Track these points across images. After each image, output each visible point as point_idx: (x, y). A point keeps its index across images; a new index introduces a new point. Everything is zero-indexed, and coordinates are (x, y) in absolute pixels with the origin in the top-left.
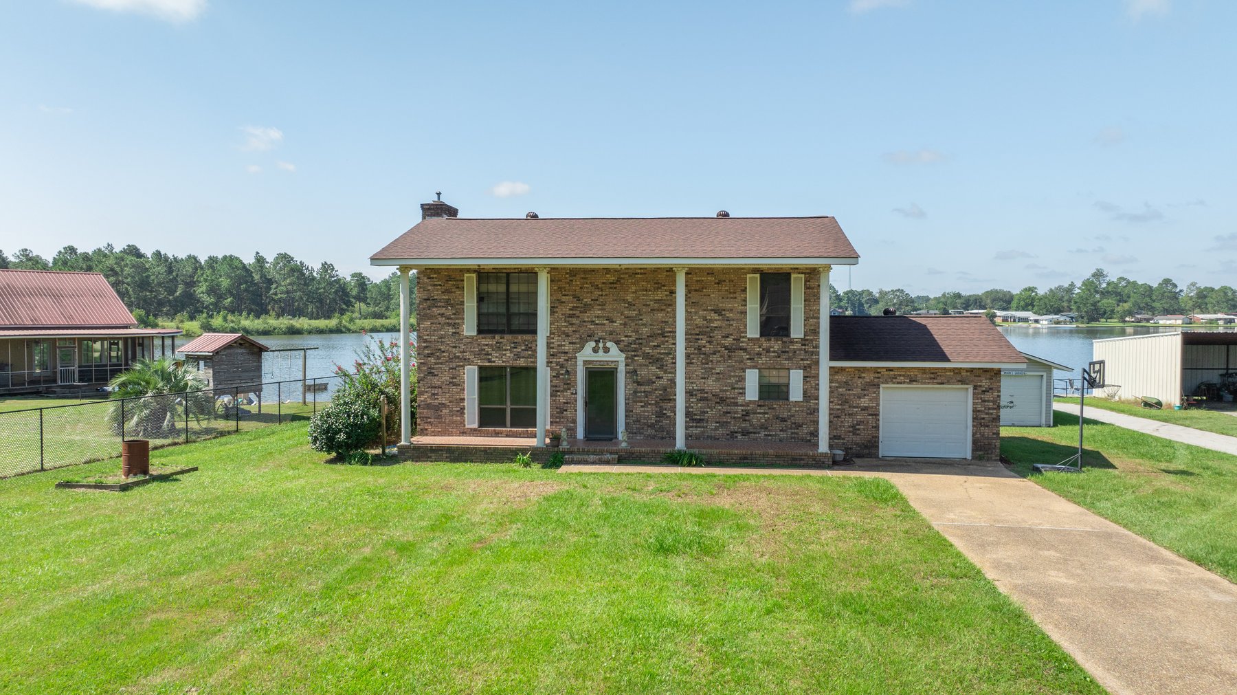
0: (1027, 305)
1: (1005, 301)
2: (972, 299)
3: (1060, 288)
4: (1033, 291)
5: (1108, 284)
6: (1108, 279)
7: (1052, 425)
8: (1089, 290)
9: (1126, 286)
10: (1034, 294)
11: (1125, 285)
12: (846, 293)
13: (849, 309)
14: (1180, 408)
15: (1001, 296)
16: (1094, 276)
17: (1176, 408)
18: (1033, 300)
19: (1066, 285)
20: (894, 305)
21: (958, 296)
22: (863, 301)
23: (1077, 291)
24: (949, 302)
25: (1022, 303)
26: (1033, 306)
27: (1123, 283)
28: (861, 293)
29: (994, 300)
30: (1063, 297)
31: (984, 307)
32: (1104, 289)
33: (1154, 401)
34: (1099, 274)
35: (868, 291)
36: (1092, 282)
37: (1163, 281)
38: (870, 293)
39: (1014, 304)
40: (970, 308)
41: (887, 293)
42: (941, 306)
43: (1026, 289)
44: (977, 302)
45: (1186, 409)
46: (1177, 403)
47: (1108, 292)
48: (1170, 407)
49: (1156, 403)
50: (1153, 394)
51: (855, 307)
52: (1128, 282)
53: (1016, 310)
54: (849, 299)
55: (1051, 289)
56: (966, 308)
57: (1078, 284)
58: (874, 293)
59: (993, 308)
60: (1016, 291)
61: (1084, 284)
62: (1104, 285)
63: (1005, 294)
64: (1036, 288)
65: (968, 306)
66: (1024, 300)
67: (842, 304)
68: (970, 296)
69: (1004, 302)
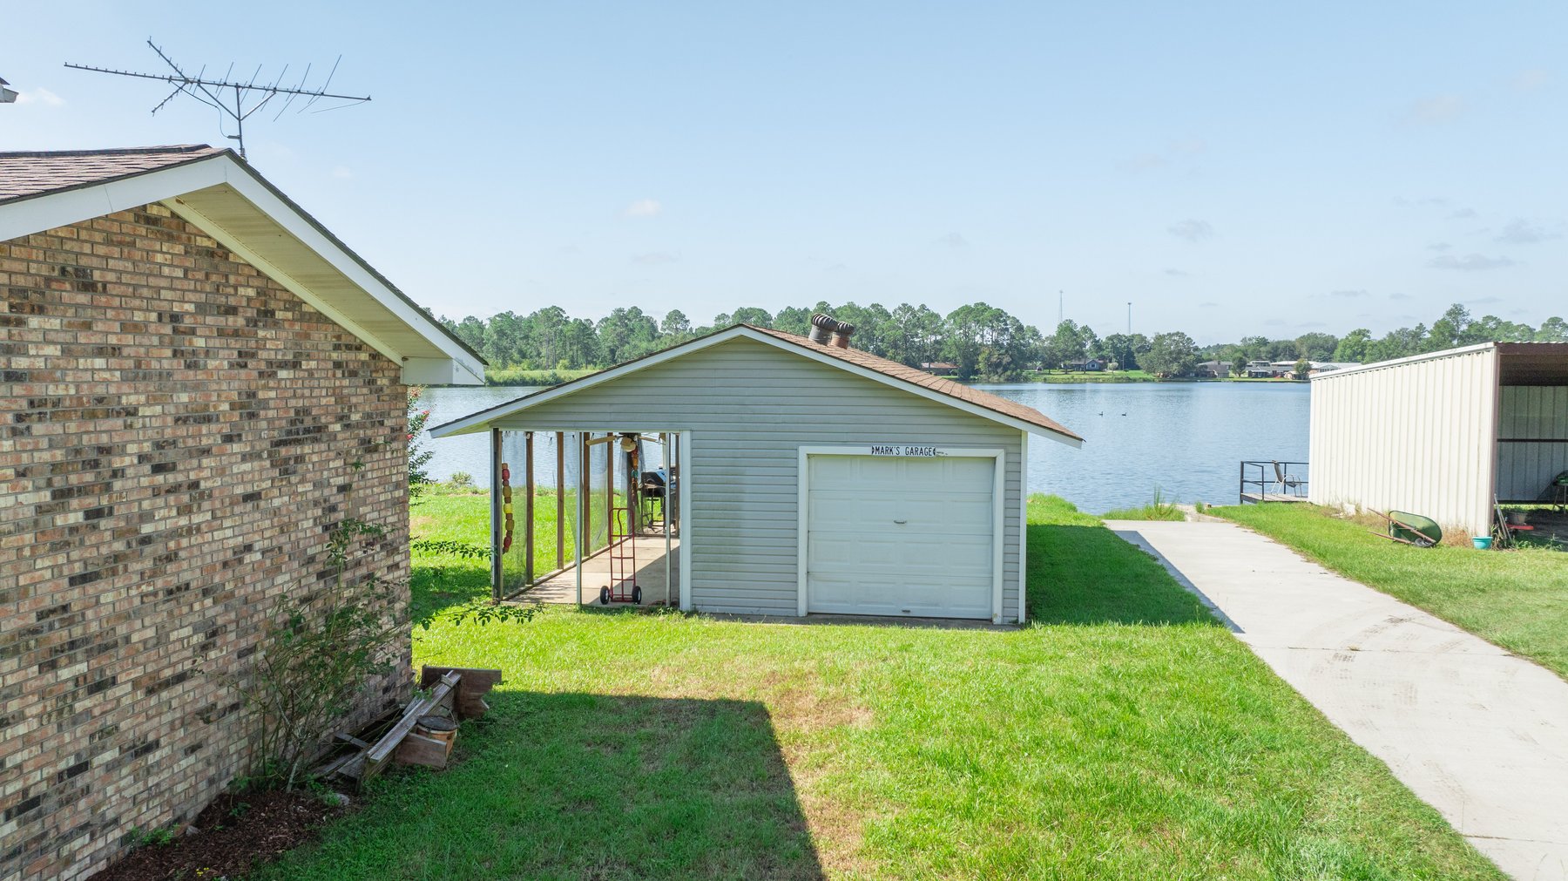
0: (1355, 354)
1: (1327, 350)
2: (1281, 346)
3: (1403, 332)
4: (1364, 335)
5: (1471, 325)
6: (1469, 318)
7: (1022, 619)
8: (1442, 333)
9: (1496, 328)
10: (1365, 339)
11: (1494, 326)
12: (1110, 339)
13: (1114, 360)
14: (1488, 545)
15: (1321, 342)
16: (1449, 314)
17: (1478, 544)
18: (1364, 346)
19: (1412, 327)
20: (1171, 353)
21: (1263, 342)
22: (1133, 348)
23: (1428, 336)
24: (1249, 351)
25: (1348, 352)
26: (1364, 355)
27: (1492, 324)
28: (1131, 339)
29: (1311, 348)
30: (1407, 344)
31: (1295, 357)
32: (1463, 332)
33: (1421, 525)
34: (1456, 312)
35: (1140, 335)
36: (1448, 323)
37: (1549, 321)
38: (1143, 339)
39: (1338, 353)
40: (1278, 358)
41: (1163, 337)
42: (1239, 355)
43: (1354, 333)
44: (1289, 350)
45: (1504, 545)
46: (1480, 526)
47: (1469, 336)
48: (1463, 538)
49: (1424, 531)
50: (1418, 507)
51: (1121, 357)
52: (1499, 323)
53: (1340, 361)
54: (1114, 346)
55: (1391, 334)
56: (1273, 359)
57: (1430, 326)
58: (1149, 338)
59: (1309, 358)
60: (1341, 335)
61: (1437, 326)
62: (1464, 327)
63: (1327, 339)
64: (1368, 331)
65: (1277, 356)
66: (1351, 347)
67: (1104, 353)
68: (1279, 342)
69: (1325, 350)
